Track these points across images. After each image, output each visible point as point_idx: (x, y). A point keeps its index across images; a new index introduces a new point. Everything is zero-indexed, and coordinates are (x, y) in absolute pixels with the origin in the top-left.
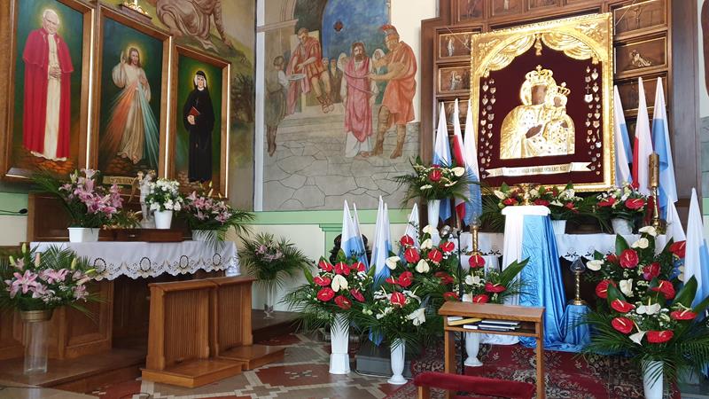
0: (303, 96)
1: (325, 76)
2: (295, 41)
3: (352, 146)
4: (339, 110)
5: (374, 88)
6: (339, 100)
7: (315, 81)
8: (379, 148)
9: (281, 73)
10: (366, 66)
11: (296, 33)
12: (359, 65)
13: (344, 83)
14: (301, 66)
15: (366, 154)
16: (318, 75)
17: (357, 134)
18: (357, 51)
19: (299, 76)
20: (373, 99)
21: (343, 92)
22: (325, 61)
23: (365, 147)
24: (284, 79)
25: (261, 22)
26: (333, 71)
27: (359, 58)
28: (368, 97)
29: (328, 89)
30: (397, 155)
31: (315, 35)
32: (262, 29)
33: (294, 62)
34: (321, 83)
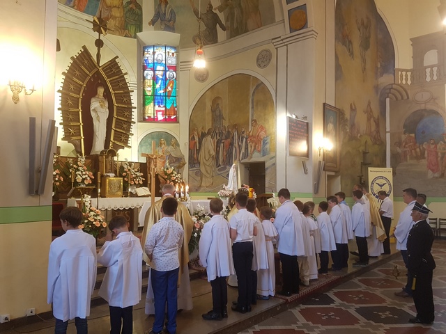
0: (408, 156)
1: (418, 150)
3: (430, 174)
4: (424, 162)
6: (424, 158)
9: (398, 148)
10: (436, 147)
11: (404, 134)
12: (432, 146)
13: (426, 152)
14: (407, 146)
15: (437, 178)
17: (433, 170)
18: (432, 142)
19: (406, 149)
20: (439, 159)
21: (426, 155)
22: (418, 145)
23: (436, 175)
24: (399, 150)
25: (388, 129)
26: (421, 148)
27: (432, 144)
28: (437, 158)
29: (419, 154)
32: (388, 132)
33: (404, 144)
34: (416, 152)
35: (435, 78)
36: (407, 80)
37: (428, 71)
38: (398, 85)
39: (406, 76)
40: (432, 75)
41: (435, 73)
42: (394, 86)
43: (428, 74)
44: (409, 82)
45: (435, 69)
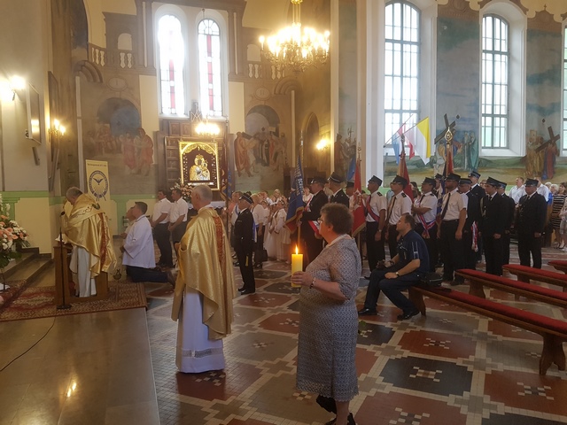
0: (103, 149)
1: (114, 143)
2: (98, 126)
3: (127, 170)
5: (136, 150)
6: (121, 152)
7: (109, 144)
8: (139, 172)
9: (91, 139)
11: (98, 123)
12: (129, 141)
13: (123, 146)
14: (101, 137)
15: (134, 174)
16: (110, 142)
17: (130, 166)
18: (128, 135)
19: (101, 141)
20: (136, 154)
21: (122, 149)
22: (113, 137)
23: (133, 171)
24: (93, 141)
25: (79, 115)
26: (117, 141)
27: (129, 138)
28: (134, 153)
29: (115, 147)
30: (147, 175)
31: (108, 125)
33: (98, 134)
34: (112, 145)
35: (130, 66)
36: (100, 60)
37: (122, 55)
38: (92, 64)
39: (100, 55)
40: (126, 62)
41: (129, 60)
42: (87, 64)
43: (123, 59)
44: (103, 63)
45: (130, 55)
